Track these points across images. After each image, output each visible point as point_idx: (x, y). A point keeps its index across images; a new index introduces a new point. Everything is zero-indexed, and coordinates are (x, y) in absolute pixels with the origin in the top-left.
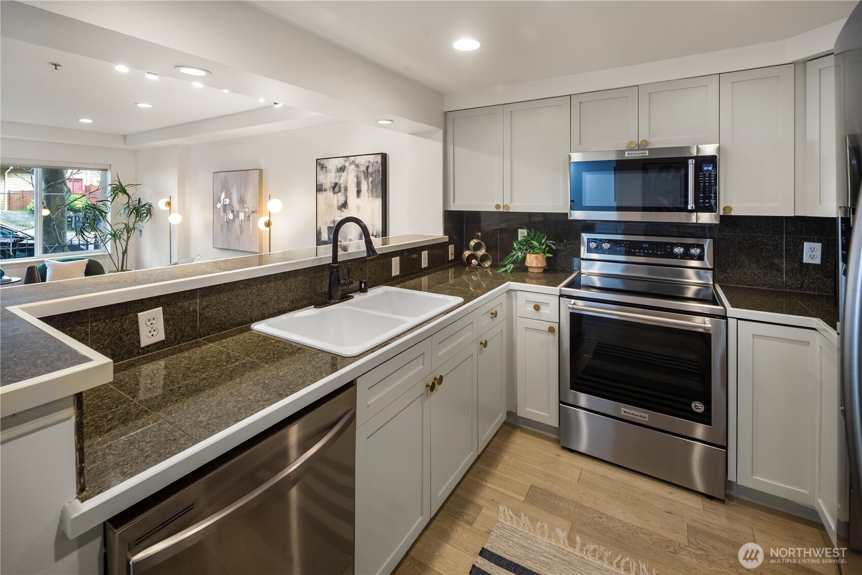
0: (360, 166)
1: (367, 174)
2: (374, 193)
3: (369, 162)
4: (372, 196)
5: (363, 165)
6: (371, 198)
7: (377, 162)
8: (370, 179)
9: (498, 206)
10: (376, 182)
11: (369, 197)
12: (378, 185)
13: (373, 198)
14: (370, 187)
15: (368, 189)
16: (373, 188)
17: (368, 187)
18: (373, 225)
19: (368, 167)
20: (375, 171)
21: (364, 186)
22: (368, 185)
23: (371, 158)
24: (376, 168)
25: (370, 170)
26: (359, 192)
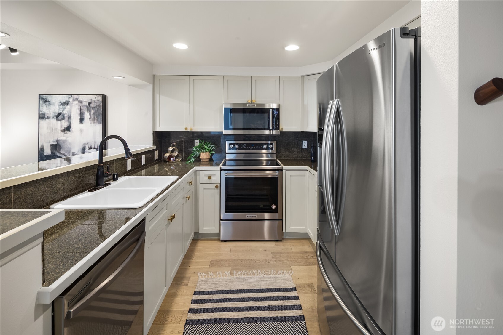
0: (83, 102)
1: (89, 108)
2: (96, 121)
3: (92, 100)
4: (94, 123)
5: (86, 101)
6: (92, 124)
7: (98, 100)
8: (92, 111)
9: (186, 129)
10: (97, 113)
11: (91, 123)
12: (99, 115)
13: (94, 124)
14: (92, 116)
15: (90, 118)
16: (94, 117)
17: (91, 117)
18: (94, 142)
19: (90, 103)
20: (97, 106)
21: (87, 116)
22: (90, 115)
23: (94, 98)
24: (98, 104)
25: (92, 105)
26: (82, 120)
